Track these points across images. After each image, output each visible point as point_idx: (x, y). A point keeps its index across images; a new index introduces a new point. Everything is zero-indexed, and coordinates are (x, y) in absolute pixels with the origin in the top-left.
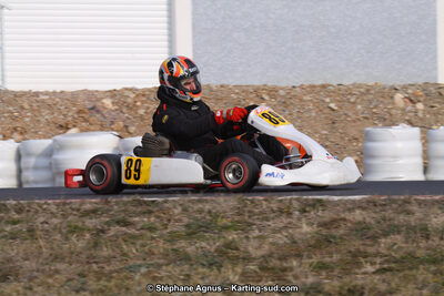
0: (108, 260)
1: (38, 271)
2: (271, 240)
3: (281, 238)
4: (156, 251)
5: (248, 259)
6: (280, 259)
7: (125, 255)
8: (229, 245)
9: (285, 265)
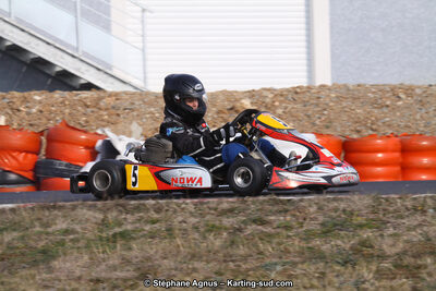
0: (245, 258)
1: (176, 269)
2: (405, 238)
3: (416, 236)
4: (291, 249)
5: (382, 257)
6: (414, 257)
7: (261, 253)
8: (364, 243)
9: (419, 262)
